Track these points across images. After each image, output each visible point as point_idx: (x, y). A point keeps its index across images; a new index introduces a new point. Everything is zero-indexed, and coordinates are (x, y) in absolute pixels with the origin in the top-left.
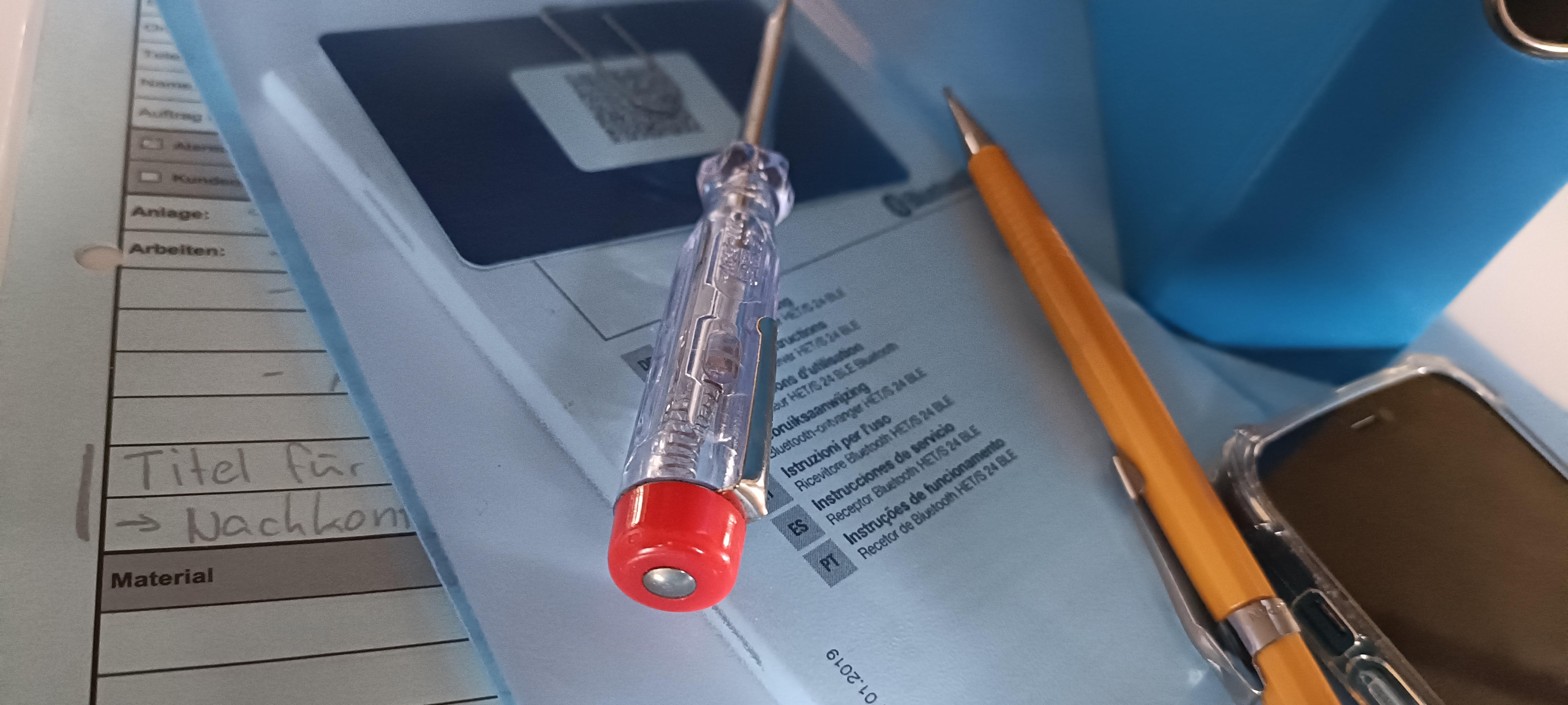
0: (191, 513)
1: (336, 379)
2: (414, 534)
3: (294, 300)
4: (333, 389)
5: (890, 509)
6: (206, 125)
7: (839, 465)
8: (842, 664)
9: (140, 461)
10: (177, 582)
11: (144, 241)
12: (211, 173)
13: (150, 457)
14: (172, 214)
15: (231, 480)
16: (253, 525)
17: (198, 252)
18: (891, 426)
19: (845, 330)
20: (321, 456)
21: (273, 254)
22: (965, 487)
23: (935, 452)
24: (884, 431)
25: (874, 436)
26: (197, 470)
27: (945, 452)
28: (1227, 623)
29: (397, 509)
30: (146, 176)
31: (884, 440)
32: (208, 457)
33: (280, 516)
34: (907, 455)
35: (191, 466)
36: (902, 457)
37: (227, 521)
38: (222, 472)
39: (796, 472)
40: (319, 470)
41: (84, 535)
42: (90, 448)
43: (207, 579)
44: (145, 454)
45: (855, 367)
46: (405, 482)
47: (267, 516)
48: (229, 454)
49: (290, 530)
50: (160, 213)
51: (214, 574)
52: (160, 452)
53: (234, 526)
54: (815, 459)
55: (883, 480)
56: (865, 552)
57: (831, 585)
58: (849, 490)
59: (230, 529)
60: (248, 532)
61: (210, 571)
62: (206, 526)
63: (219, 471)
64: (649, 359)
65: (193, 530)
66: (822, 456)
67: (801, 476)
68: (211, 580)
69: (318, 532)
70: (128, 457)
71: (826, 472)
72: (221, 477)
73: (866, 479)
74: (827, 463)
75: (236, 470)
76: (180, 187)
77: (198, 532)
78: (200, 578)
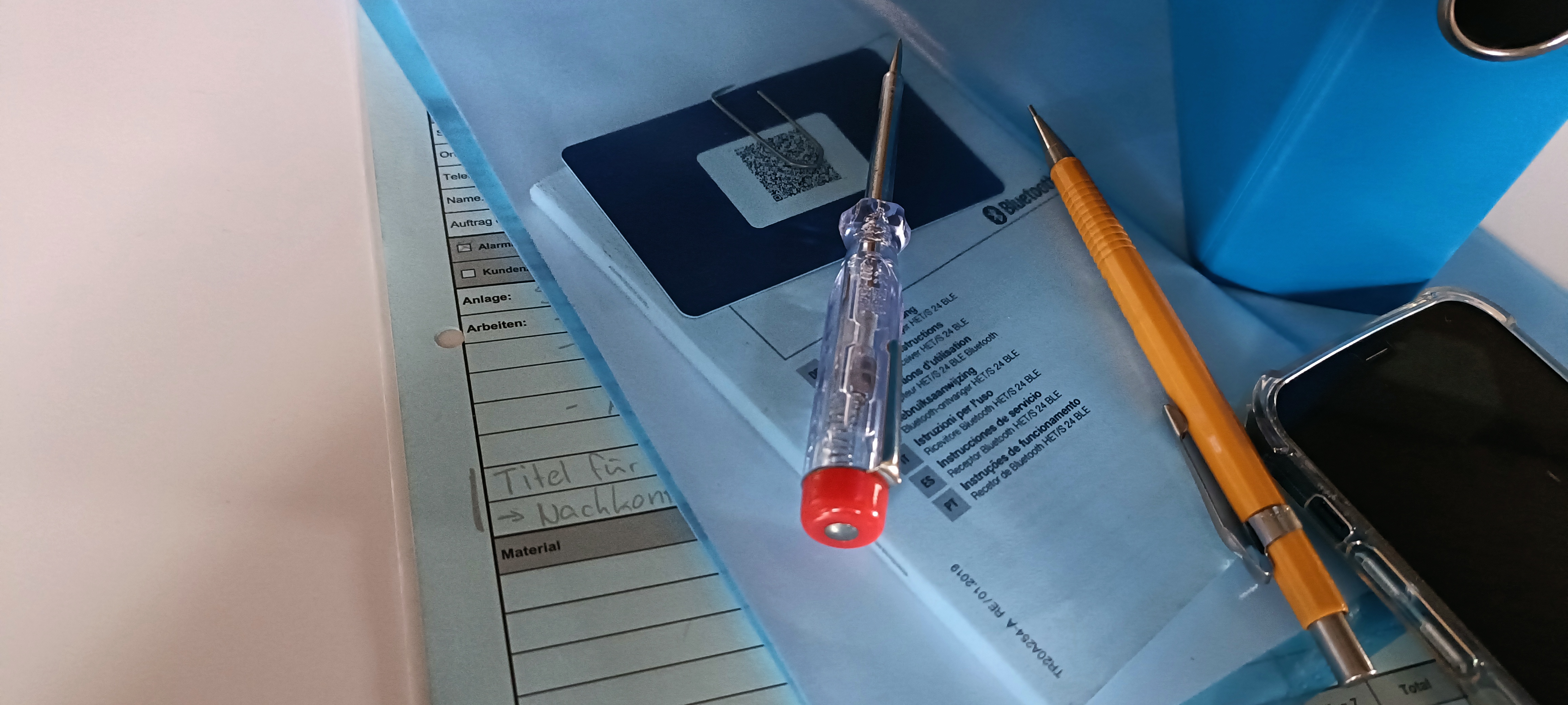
0: (540, 507)
1: (611, 406)
2: (675, 507)
3: (574, 352)
4: (610, 412)
5: (993, 461)
6: (496, 228)
7: (956, 433)
8: (962, 574)
9: (503, 476)
10: (540, 552)
11: (476, 322)
12: (506, 264)
13: (509, 473)
14: (488, 299)
15: (559, 483)
16: (578, 511)
17: (510, 325)
18: (993, 399)
19: (956, 327)
20: (610, 460)
21: (557, 319)
22: (1049, 439)
23: (1027, 414)
24: (988, 402)
25: (981, 407)
26: (538, 478)
27: (1035, 414)
28: (1248, 524)
29: (662, 491)
30: (466, 274)
31: (988, 409)
32: (544, 468)
33: (592, 503)
34: (1005, 420)
35: (535, 476)
36: (1003, 421)
37: (562, 510)
38: (554, 477)
39: (925, 441)
40: (611, 470)
41: (480, 527)
42: (472, 472)
43: (557, 547)
44: (506, 472)
45: (965, 355)
46: (666, 475)
47: (585, 505)
48: (555, 464)
49: (600, 512)
50: (481, 300)
51: (561, 544)
52: (514, 469)
53: (566, 513)
54: (937, 431)
55: (988, 440)
56: (975, 495)
57: (952, 520)
58: (964, 450)
59: (565, 515)
60: (576, 515)
61: (558, 543)
62: (550, 514)
63: (552, 476)
64: (816, 370)
65: (543, 518)
66: (943, 428)
67: (929, 444)
68: (559, 548)
69: (617, 512)
70: (495, 475)
71: (947, 439)
72: (554, 481)
73: (976, 441)
74: (947, 432)
75: (562, 475)
76: (488, 278)
77: (547, 519)
78: (553, 548)
